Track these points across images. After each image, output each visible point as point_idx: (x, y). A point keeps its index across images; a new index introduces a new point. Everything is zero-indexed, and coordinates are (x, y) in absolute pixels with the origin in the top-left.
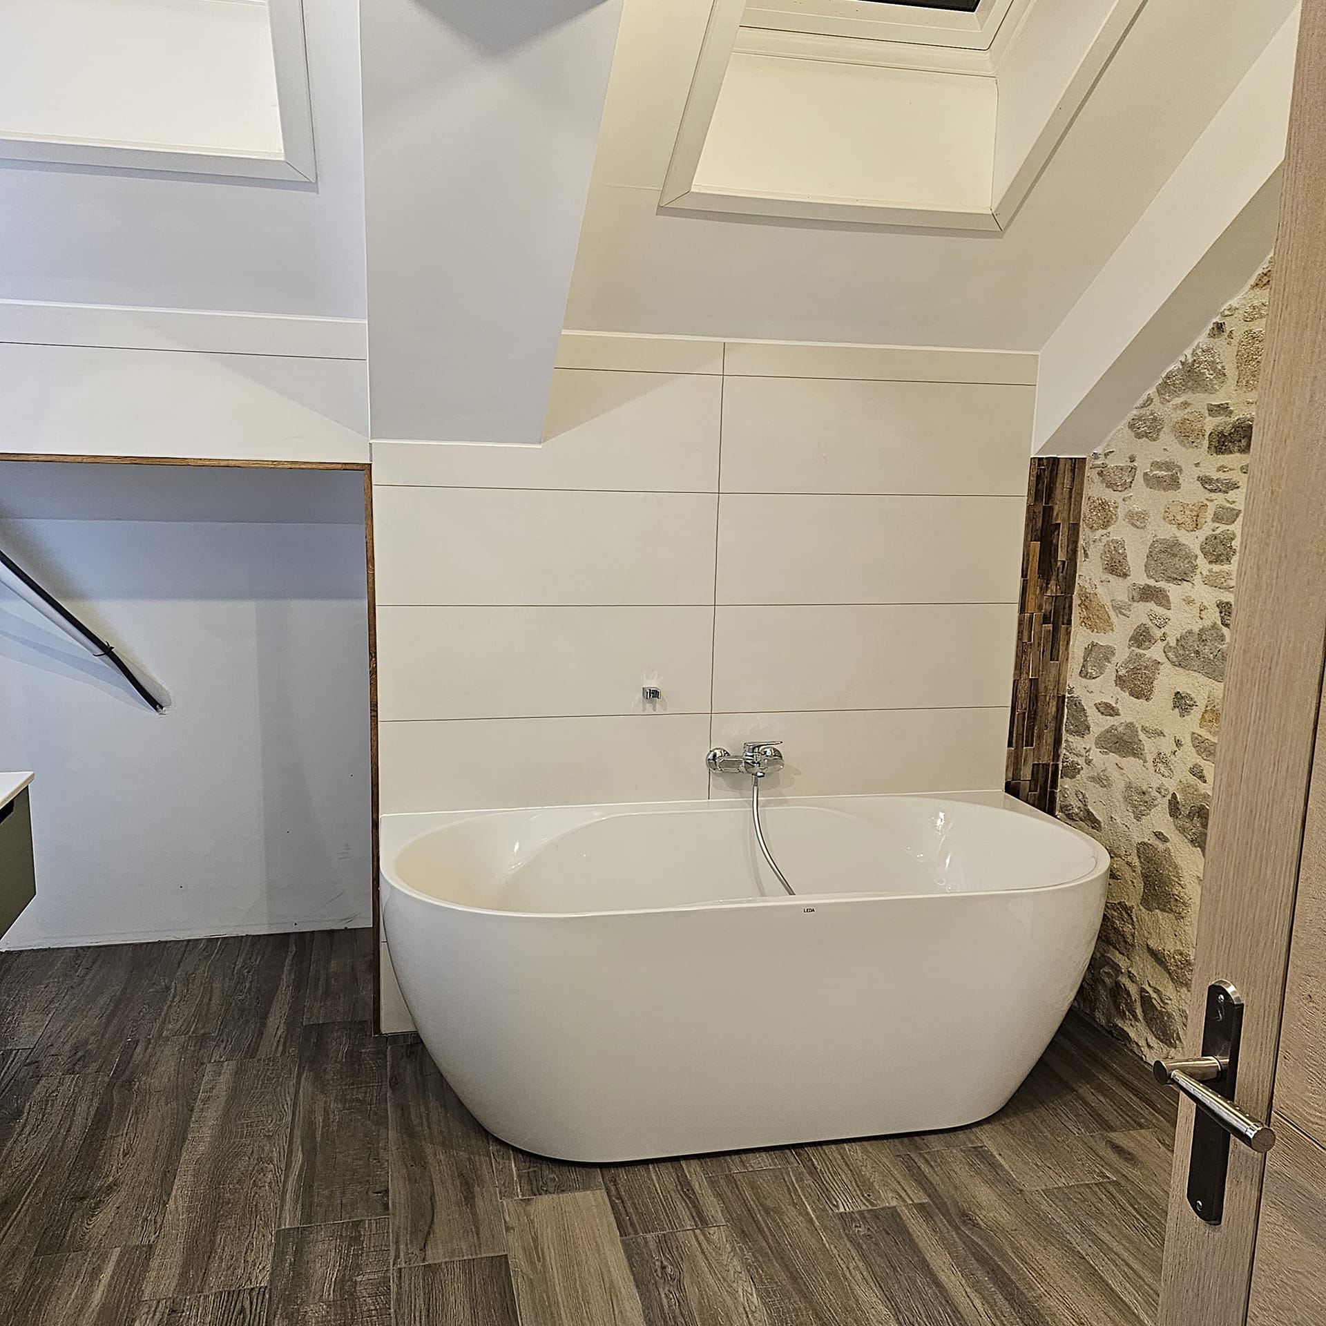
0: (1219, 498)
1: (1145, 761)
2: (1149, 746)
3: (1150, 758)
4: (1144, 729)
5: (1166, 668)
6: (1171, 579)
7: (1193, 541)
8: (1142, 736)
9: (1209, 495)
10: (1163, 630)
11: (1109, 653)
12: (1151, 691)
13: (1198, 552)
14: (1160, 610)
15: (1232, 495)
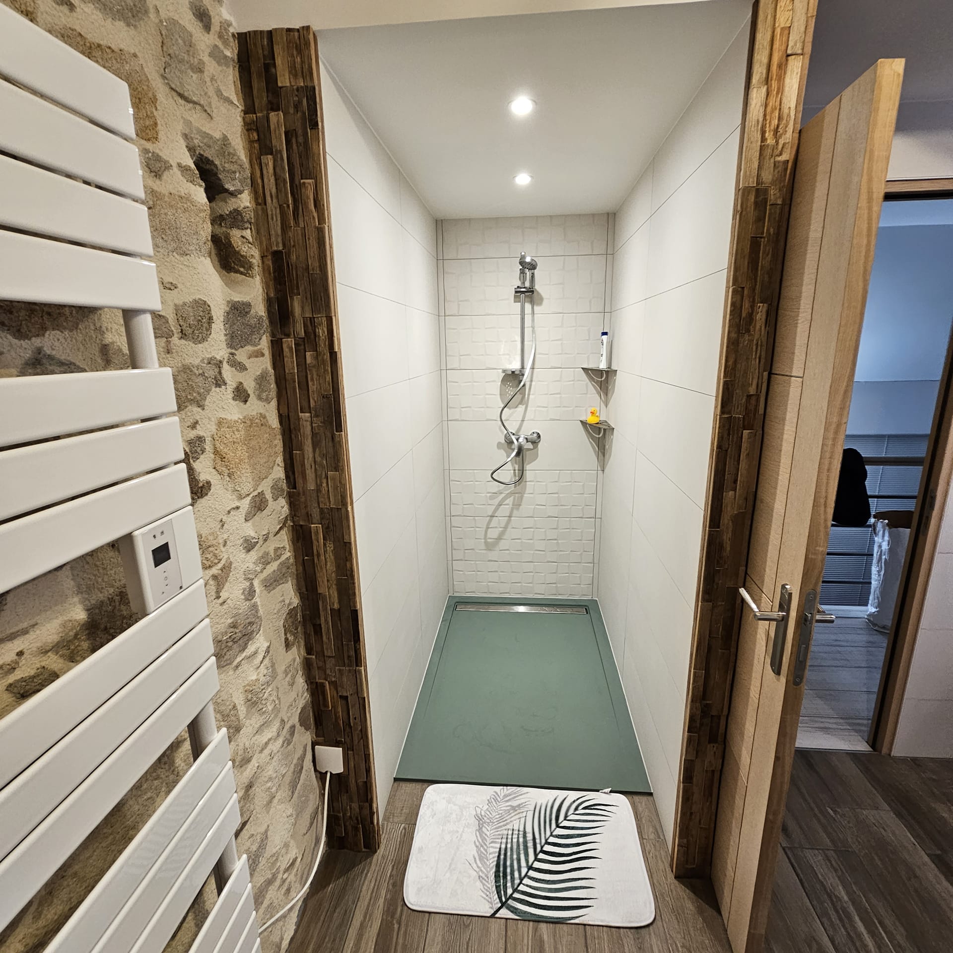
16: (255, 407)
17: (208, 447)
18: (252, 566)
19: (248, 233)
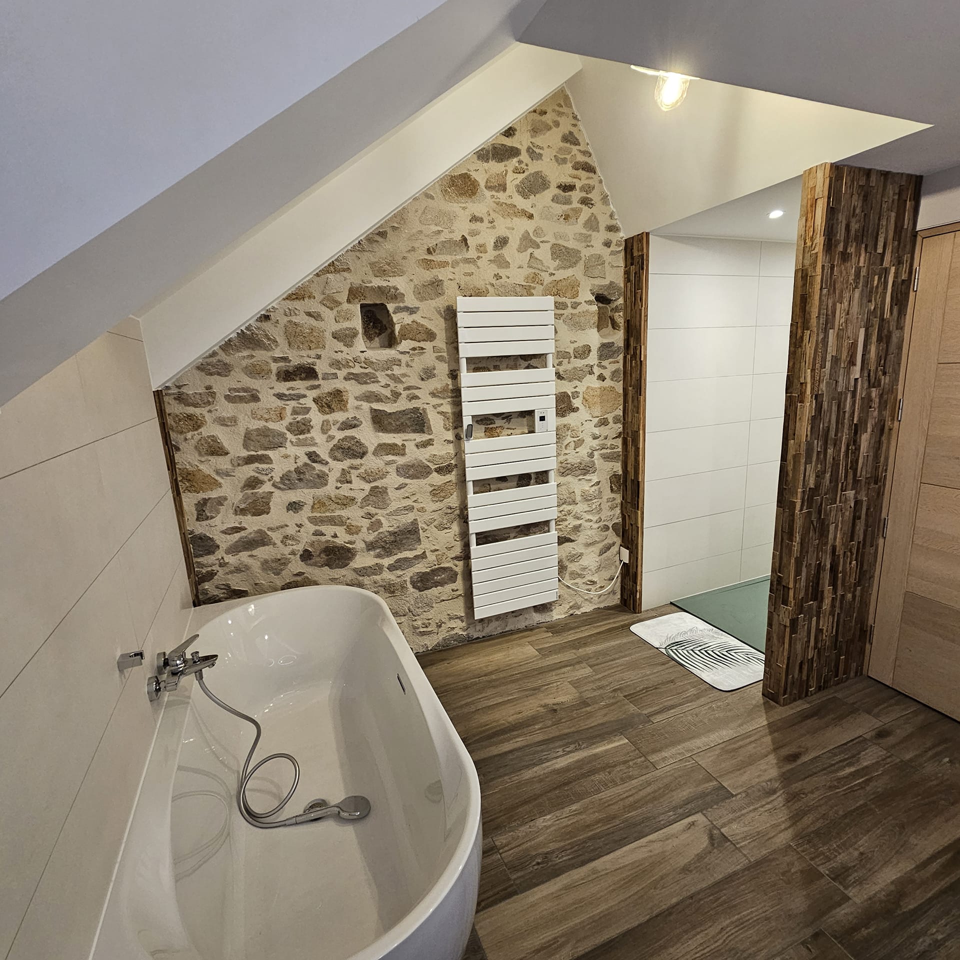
0: (293, 403)
1: (275, 544)
2: (276, 537)
3: (278, 542)
4: (270, 529)
5: (277, 493)
6: (266, 449)
7: (279, 426)
8: (269, 533)
9: (283, 402)
10: (270, 475)
11: (221, 501)
12: (270, 508)
13: (286, 431)
14: (265, 466)
15: (302, 401)
16: (608, 383)
17: (581, 396)
18: (595, 446)
19: (621, 314)
